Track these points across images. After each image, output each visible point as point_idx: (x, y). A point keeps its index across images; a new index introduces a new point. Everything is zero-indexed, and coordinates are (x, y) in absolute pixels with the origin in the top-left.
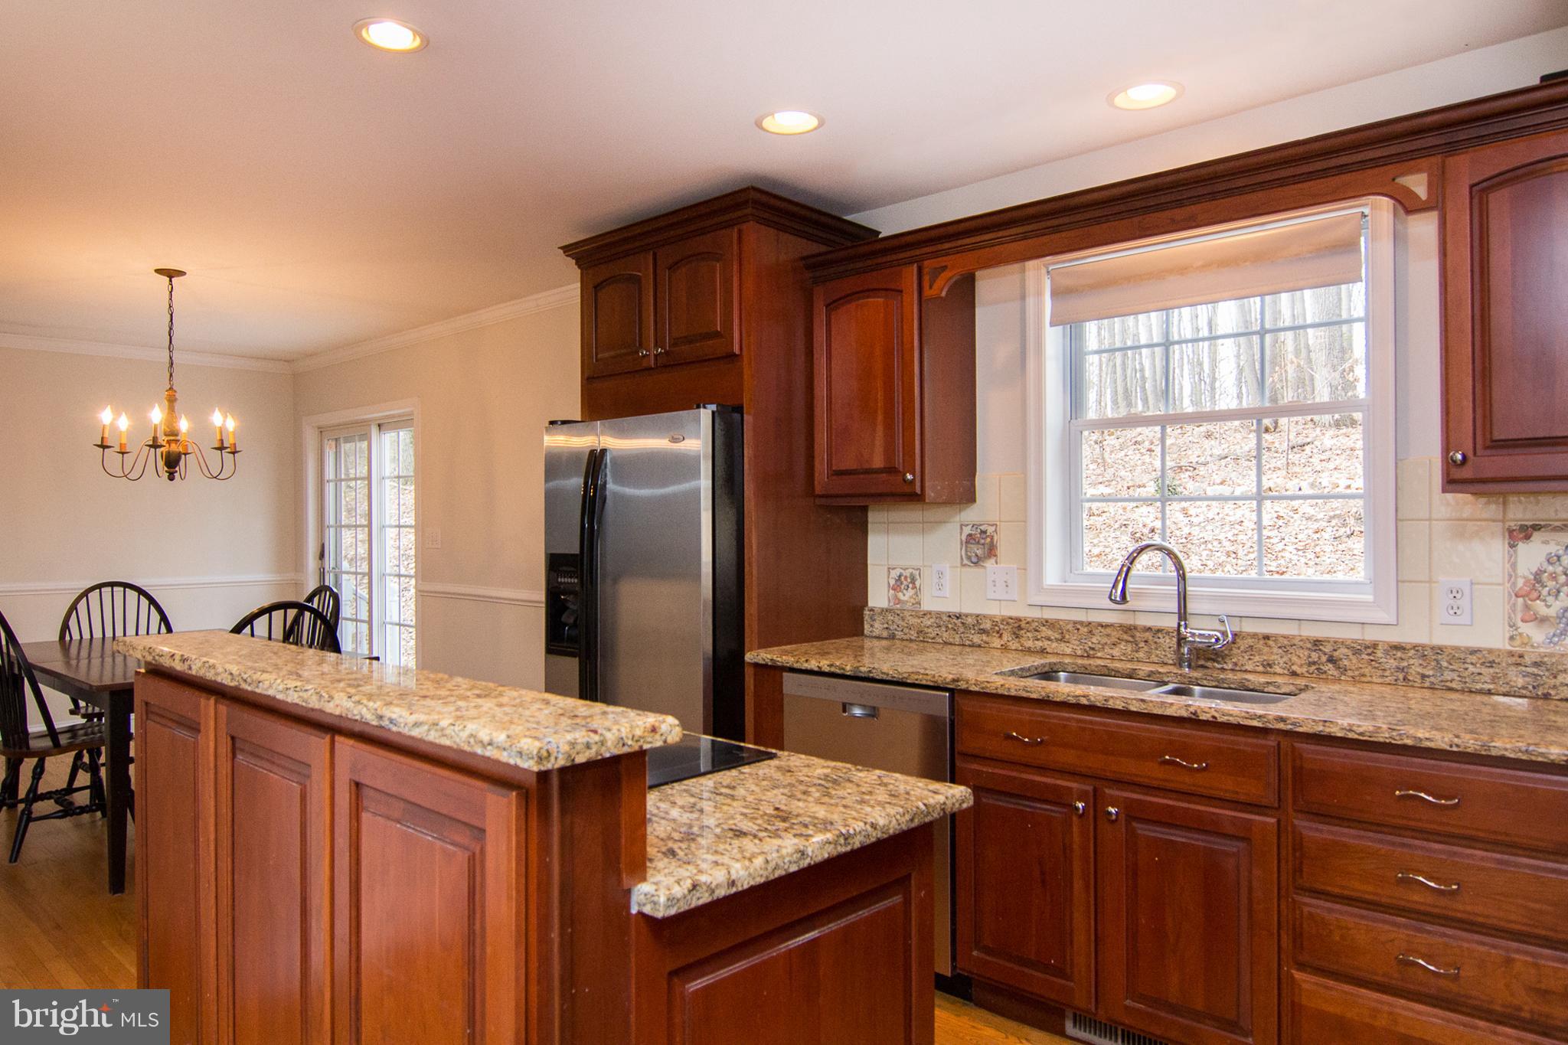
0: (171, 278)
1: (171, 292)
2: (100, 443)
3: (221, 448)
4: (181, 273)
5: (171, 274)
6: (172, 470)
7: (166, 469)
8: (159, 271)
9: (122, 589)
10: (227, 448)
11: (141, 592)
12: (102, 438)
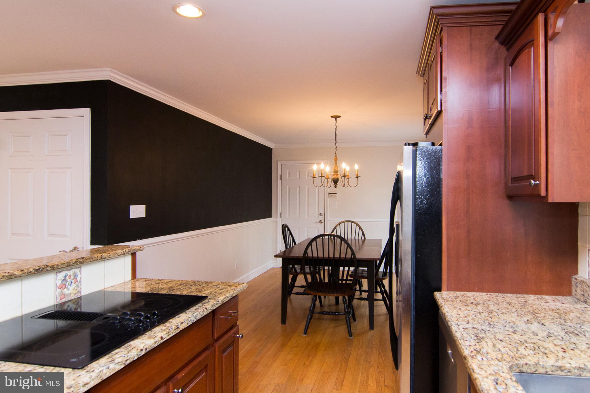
0: (336, 119)
1: (336, 124)
2: (313, 176)
3: (344, 176)
4: (339, 117)
5: (336, 117)
6: (336, 184)
7: (334, 184)
8: (332, 117)
9: (351, 223)
10: (346, 176)
11: (357, 224)
12: (313, 175)
